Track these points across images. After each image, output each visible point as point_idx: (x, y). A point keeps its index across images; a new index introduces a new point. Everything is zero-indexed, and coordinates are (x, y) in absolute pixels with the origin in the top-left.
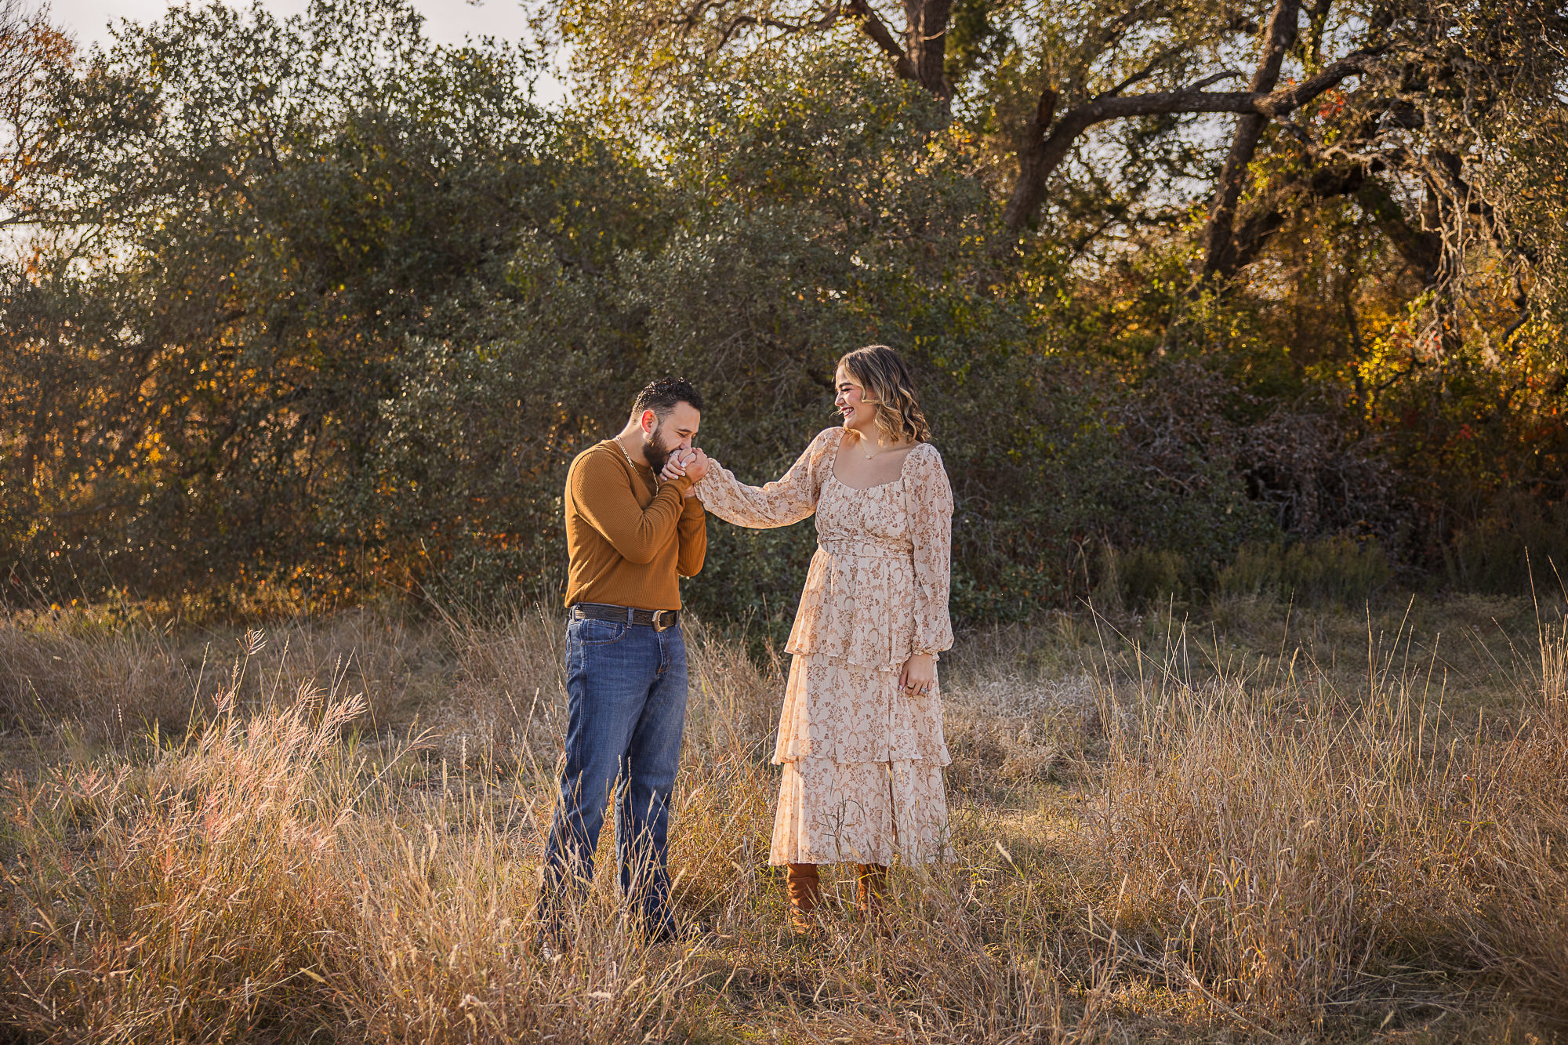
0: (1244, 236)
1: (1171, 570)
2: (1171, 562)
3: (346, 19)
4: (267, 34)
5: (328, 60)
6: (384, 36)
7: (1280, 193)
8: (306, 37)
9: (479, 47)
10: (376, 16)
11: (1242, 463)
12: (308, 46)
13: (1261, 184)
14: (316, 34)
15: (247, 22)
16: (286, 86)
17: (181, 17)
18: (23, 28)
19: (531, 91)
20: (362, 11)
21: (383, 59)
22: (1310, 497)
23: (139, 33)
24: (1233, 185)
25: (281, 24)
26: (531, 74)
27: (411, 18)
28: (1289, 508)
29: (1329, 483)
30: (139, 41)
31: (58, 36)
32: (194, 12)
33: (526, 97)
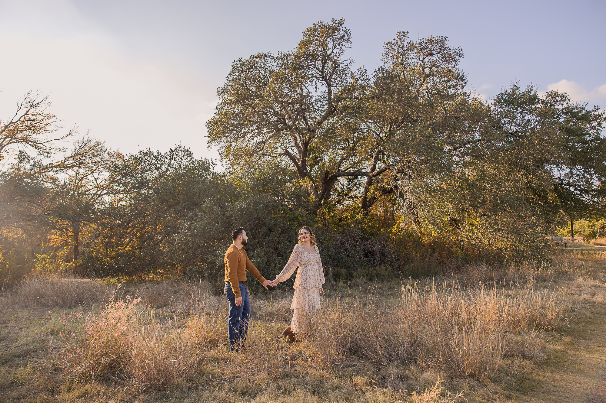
0: (369, 202)
1: (344, 273)
2: (343, 271)
3: (177, 153)
4: (160, 156)
5: (172, 162)
6: (185, 157)
7: (376, 193)
8: (168, 157)
9: (204, 160)
10: (183, 153)
11: (364, 250)
12: (168, 159)
13: (372, 191)
14: (170, 157)
15: (155, 154)
16: (163, 167)
17: (142, 153)
18: (114, 153)
19: (213, 169)
20: (180, 152)
21: (184, 162)
22: (378, 257)
23: (133, 156)
24: (366, 191)
25: (163, 154)
26: (214, 166)
27: (190, 154)
28: (374, 260)
29: (383, 254)
30: (133, 157)
31: (121, 154)
32: (145, 152)
33: (212, 170)
